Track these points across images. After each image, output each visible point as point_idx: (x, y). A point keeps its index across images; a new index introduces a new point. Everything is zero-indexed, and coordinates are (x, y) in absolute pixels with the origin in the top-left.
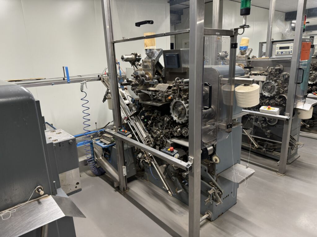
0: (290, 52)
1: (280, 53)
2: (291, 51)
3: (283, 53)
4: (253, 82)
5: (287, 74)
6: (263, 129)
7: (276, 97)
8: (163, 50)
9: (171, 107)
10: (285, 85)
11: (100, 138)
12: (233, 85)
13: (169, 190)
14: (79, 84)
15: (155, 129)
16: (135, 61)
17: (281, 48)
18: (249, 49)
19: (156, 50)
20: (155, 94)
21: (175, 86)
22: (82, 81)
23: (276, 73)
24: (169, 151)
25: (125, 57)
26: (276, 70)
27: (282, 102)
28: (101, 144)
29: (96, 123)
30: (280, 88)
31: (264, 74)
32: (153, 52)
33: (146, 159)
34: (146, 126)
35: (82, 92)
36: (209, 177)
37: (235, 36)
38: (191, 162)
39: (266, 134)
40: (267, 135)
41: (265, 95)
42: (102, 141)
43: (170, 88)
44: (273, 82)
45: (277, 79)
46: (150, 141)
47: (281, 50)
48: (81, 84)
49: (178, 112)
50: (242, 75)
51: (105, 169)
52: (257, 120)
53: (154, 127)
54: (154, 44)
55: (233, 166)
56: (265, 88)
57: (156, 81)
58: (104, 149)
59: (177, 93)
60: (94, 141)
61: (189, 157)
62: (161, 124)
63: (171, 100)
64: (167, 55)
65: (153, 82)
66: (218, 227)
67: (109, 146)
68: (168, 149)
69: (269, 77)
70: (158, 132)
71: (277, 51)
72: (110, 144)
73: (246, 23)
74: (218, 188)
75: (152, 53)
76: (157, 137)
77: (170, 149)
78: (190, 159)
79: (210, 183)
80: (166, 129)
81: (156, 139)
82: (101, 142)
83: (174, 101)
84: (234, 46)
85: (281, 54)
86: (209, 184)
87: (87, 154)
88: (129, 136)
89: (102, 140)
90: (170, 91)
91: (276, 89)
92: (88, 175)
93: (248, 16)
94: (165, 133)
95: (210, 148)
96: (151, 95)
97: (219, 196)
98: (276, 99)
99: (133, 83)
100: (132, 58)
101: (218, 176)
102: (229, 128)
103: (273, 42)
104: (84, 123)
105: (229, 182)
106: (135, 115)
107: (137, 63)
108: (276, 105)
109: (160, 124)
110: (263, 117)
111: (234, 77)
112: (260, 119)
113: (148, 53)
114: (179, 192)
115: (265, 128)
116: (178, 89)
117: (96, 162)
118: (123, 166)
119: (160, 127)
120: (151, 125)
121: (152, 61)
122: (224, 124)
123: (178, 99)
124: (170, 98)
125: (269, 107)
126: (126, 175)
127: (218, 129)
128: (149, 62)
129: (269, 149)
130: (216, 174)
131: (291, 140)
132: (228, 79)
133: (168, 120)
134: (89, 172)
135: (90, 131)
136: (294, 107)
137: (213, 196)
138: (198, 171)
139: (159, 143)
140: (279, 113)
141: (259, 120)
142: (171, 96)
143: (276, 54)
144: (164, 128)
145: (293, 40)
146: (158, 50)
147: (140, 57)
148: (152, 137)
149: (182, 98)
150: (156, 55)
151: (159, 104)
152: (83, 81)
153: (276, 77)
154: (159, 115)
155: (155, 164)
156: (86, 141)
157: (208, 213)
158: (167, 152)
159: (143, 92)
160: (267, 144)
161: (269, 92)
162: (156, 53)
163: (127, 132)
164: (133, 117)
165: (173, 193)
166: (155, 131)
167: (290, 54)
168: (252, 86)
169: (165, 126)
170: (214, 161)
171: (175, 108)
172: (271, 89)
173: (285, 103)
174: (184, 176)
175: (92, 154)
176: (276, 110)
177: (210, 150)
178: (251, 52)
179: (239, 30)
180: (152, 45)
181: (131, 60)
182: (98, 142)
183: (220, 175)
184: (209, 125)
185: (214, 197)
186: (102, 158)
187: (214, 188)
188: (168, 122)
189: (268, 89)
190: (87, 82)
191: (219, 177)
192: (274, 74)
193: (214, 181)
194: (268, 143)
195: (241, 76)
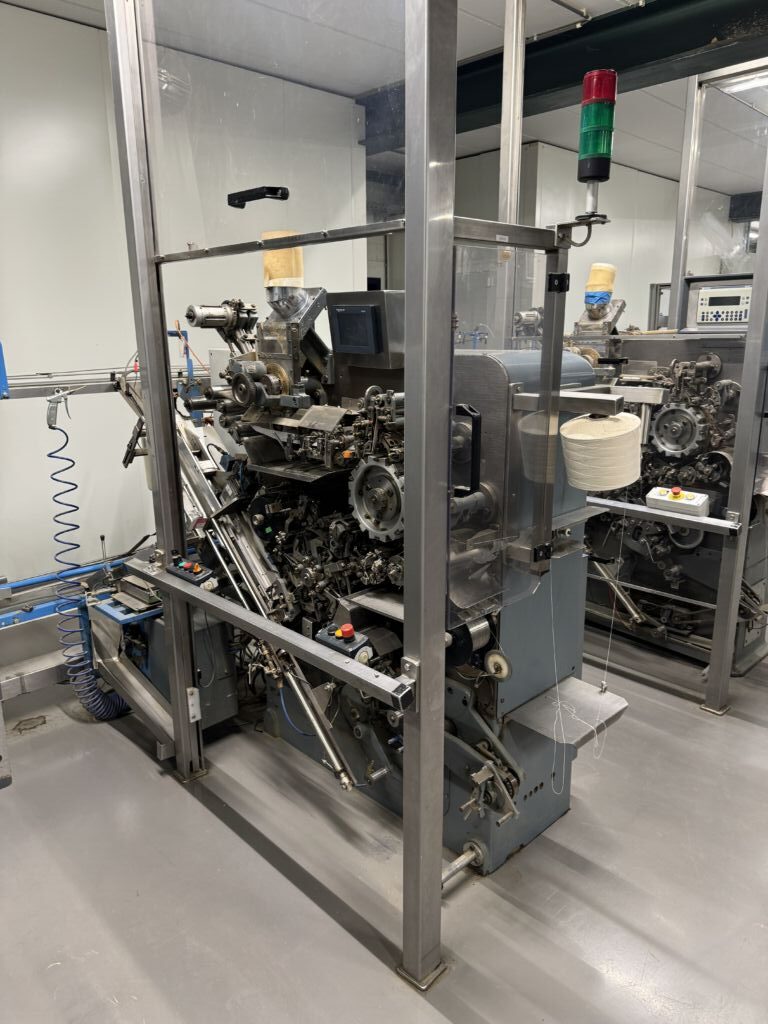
0: (743, 314)
1: (711, 316)
2: (746, 311)
3: (720, 316)
4: (621, 406)
5: (731, 385)
6: (660, 562)
7: (699, 460)
8: (329, 291)
9: (353, 486)
10: (728, 421)
11: (114, 589)
12: (555, 414)
13: (342, 771)
14: (42, 403)
15: (298, 560)
16: (237, 328)
17: (714, 301)
18: (615, 302)
19: (303, 293)
20: (301, 439)
21: (364, 415)
22: (53, 393)
23: (698, 380)
24: (338, 638)
25: (200, 312)
26: (699, 371)
27: (717, 476)
28: (114, 611)
29: (103, 538)
30: (710, 429)
31: (660, 382)
32: (293, 297)
33: (266, 665)
34: (268, 548)
35: (54, 428)
36: (478, 724)
37: (561, 251)
38: (410, 677)
39: (667, 578)
40: (669, 583)
41: (664, 452)
42: (120, 600)
43: (348, 420)
44: (690, 411)
45: (701, 402)
46: (284, 601)
47: (715, 309)
48: (50, 401)
49: (374, 503)
50: (586, 382)
51: (129, 696)
52: (637, 532)
53: (296, 553)
54: (298, 269)
55: (555, 685)
56: (666, 427)
57: (304, 395)
58: (127, 627)
59: (372, 437)
60: (90, 601)
61: (405, 658)
62: (320, 543)
63: (353, 462)
64: (338, 310)
65: (294, 399)
66: (503, 896)
67: (145, 619)
68: (336, 629)
69: (678, 392)
70: (310, 570)
71: (701, 309)
72: (148, 609)
73: (595, 207)
74: (505, 763)
75: (289, 302)
76: (304, 589)
77: (343, 632)
78: (408, 665)
79: (480, 746)
80: (335, 560)
81: (301, 595)
82: (117, 603)
83: (363, 465)
84: (556, 282)
85: (714, 321)
86: (476, 749)
87: (68, 647)
88: (206, 583)
89: (119, 596)
90: (349, 433)
91: (698, 433)
92: (71, 717)
93: (601, 185)
94: (330, 575)
95: (478, 627)
96: (285, 444)
97: (508, 790)
98: (700, 464)
99: (228, 402)
100: (224, 317)
101: (506, 720)
102: (542, 558)
103: (689, 281)
104: (57, 538)
105: (542, 740)
106: (232, 510)
107: (240, 334)
108: (698, 486)
109: (315, 543)
110: (658, 524)
111: (557, 388)
112: (649, 528)
113: (276, 298)
114: (375, 776)
115: (663, 557)
116: (374, 423)
117: (97, 675)
118: (189, 687)
119: (315, 554)
120: (286, 548)
121: (289, 328)
122: (525, 544)
123: (374, 459)
124: (347, 454)
125: (676, 489)
126: (199, 717)
127: (505, 563)
128: (278, 330)
129: (677, 627)
130: (499, 715)
131: (743, 600)
132: (537, 395)
133: (341, 529)
134: (76, 706)
135: (78, 566)
136: (756, 492)
137: (486, 792)
138: (434, 708)
139: (313, 610)
140: (706, 510)
141: (644, 533)
142: (353, 448)
143: (699, 320)
144: (331, 557)
145: (750, 277)
146: (312, 291)
147: (252, 316)
148: (290, 586)
149: (387, 456)
150: (304, 309)
151: (313, 476)
152: (58, 392)
153: (697, 393)
154: (312, 514)
155: (299, 682)
156: (63, 601)
157: (472, 849)
158: (331, 640)
159: (259, 434)
160: (669, 612)
161: (677, 441)
162: (304, 300)
163: (199, 569)
164: (226, 519)
165: (355, 781)
166: (300, 566)
167: (743, 320)
168: (617, 420)
169: (332, 549)
170: (493, 671)
171: (364, 490)
172: (684, 433)
173: (727, 479)
174: (393, 721)
175: (83, 644)
176: (699, 499)
177: (480, 633)
178: (621, 310)
179: (575, 230)
180: (291, 276)
181: (221, 324)
182: (104, 605)
183: (512, 716)
184: (475, 547)
185: (492, 793)
186: (121, 661)
187: (490, 763)
188: (342, 538)
189: (674, 433)
190: (69, 397)
191: (508, 723)
192: (693, 384)
193: (493, 737)
194: (674, 607)
195: (582, 386)
